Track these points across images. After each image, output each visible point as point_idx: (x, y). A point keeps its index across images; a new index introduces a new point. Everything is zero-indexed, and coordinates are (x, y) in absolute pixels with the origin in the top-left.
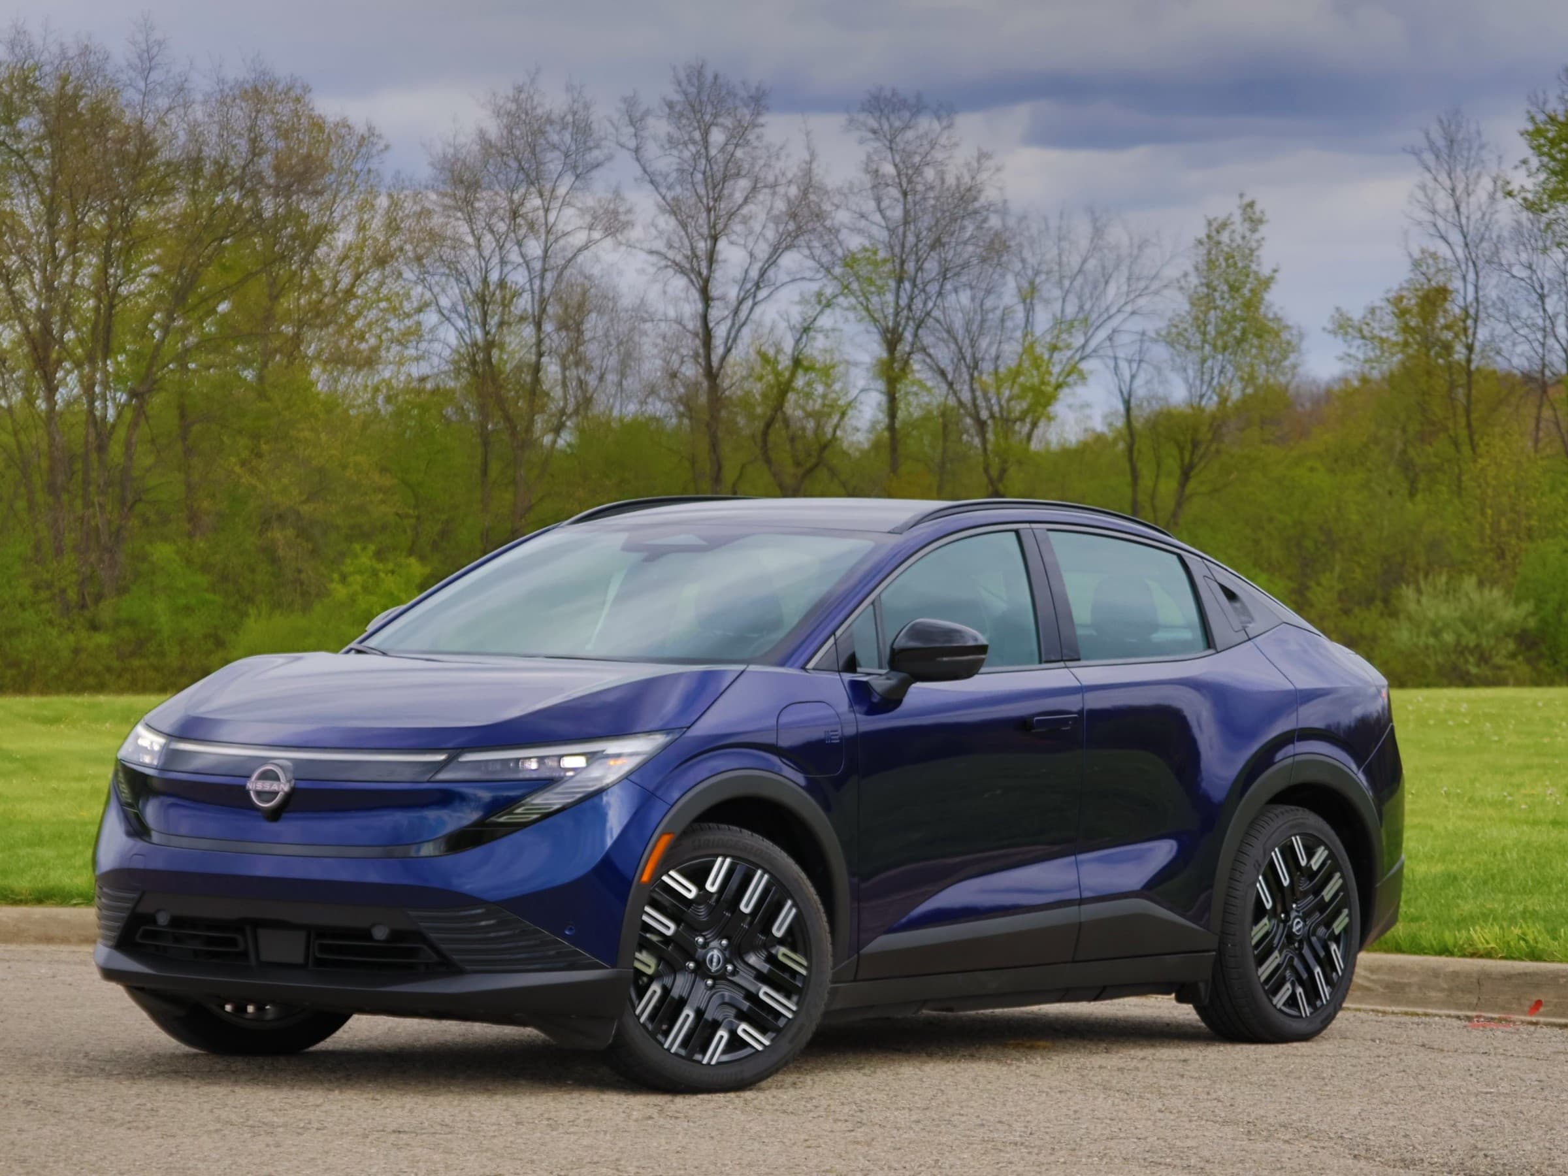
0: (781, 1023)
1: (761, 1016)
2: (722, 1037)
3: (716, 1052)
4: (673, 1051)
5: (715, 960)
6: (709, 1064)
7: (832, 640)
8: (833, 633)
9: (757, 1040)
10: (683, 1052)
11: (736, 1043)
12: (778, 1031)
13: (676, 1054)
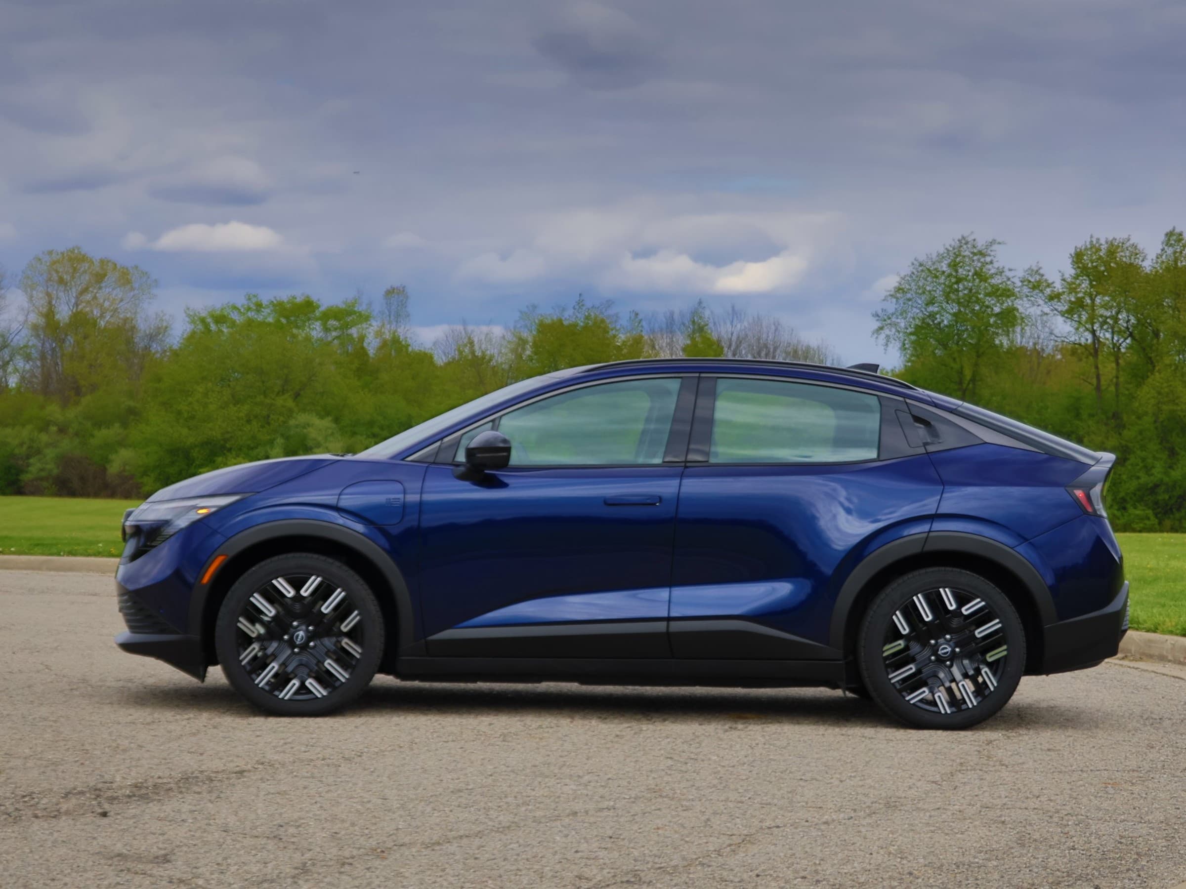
0: (337, 684)
1: (325, 678)
2: (294, 684)
3: (288, 692)
4: (260, 686)
5: (300, 637)
6: (283, 699)
7: (438, 444)
8: (442, 439)
9: (318, 690)
10: (267, 688)
11: (303, 688)
12: (335, 688)
13: (262, 688)
